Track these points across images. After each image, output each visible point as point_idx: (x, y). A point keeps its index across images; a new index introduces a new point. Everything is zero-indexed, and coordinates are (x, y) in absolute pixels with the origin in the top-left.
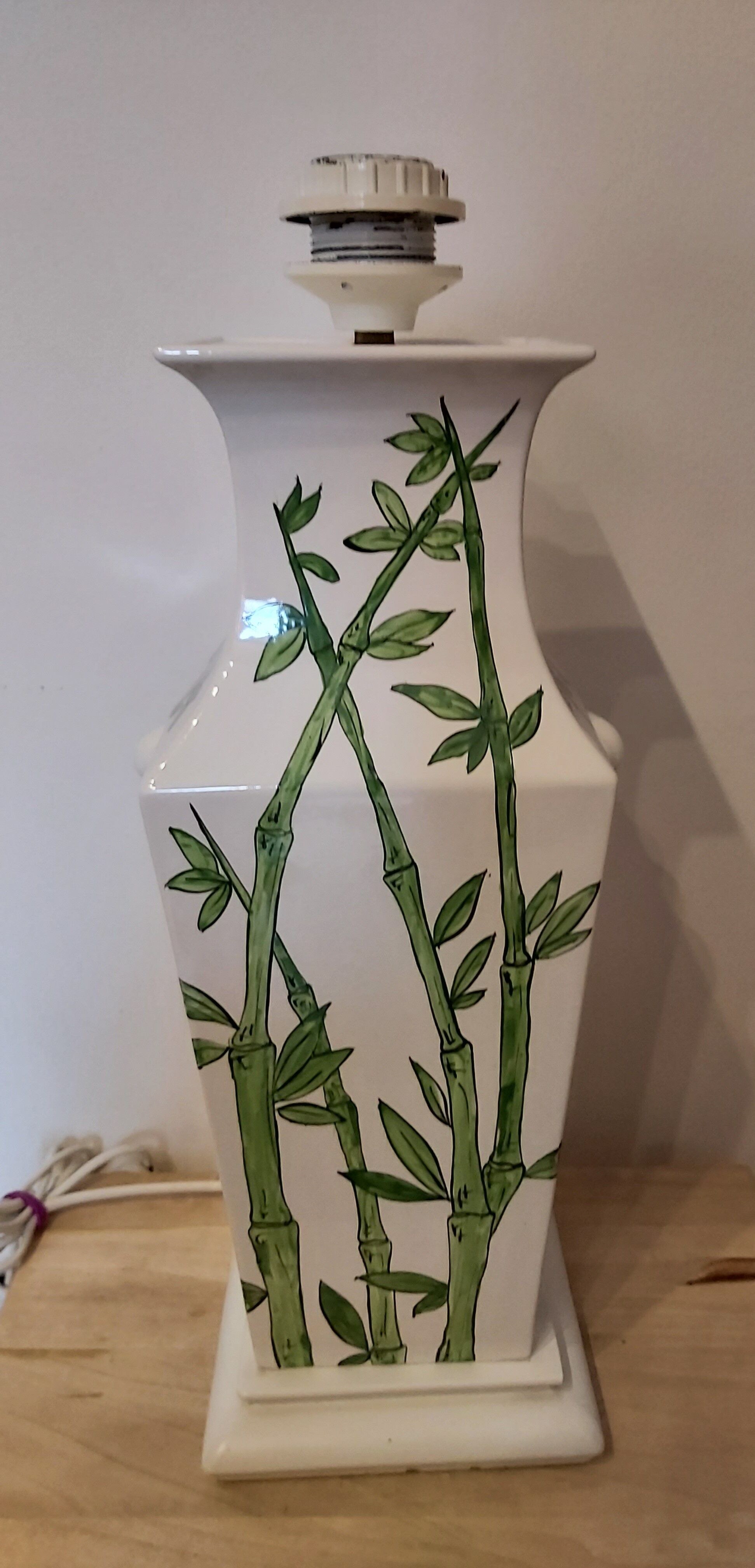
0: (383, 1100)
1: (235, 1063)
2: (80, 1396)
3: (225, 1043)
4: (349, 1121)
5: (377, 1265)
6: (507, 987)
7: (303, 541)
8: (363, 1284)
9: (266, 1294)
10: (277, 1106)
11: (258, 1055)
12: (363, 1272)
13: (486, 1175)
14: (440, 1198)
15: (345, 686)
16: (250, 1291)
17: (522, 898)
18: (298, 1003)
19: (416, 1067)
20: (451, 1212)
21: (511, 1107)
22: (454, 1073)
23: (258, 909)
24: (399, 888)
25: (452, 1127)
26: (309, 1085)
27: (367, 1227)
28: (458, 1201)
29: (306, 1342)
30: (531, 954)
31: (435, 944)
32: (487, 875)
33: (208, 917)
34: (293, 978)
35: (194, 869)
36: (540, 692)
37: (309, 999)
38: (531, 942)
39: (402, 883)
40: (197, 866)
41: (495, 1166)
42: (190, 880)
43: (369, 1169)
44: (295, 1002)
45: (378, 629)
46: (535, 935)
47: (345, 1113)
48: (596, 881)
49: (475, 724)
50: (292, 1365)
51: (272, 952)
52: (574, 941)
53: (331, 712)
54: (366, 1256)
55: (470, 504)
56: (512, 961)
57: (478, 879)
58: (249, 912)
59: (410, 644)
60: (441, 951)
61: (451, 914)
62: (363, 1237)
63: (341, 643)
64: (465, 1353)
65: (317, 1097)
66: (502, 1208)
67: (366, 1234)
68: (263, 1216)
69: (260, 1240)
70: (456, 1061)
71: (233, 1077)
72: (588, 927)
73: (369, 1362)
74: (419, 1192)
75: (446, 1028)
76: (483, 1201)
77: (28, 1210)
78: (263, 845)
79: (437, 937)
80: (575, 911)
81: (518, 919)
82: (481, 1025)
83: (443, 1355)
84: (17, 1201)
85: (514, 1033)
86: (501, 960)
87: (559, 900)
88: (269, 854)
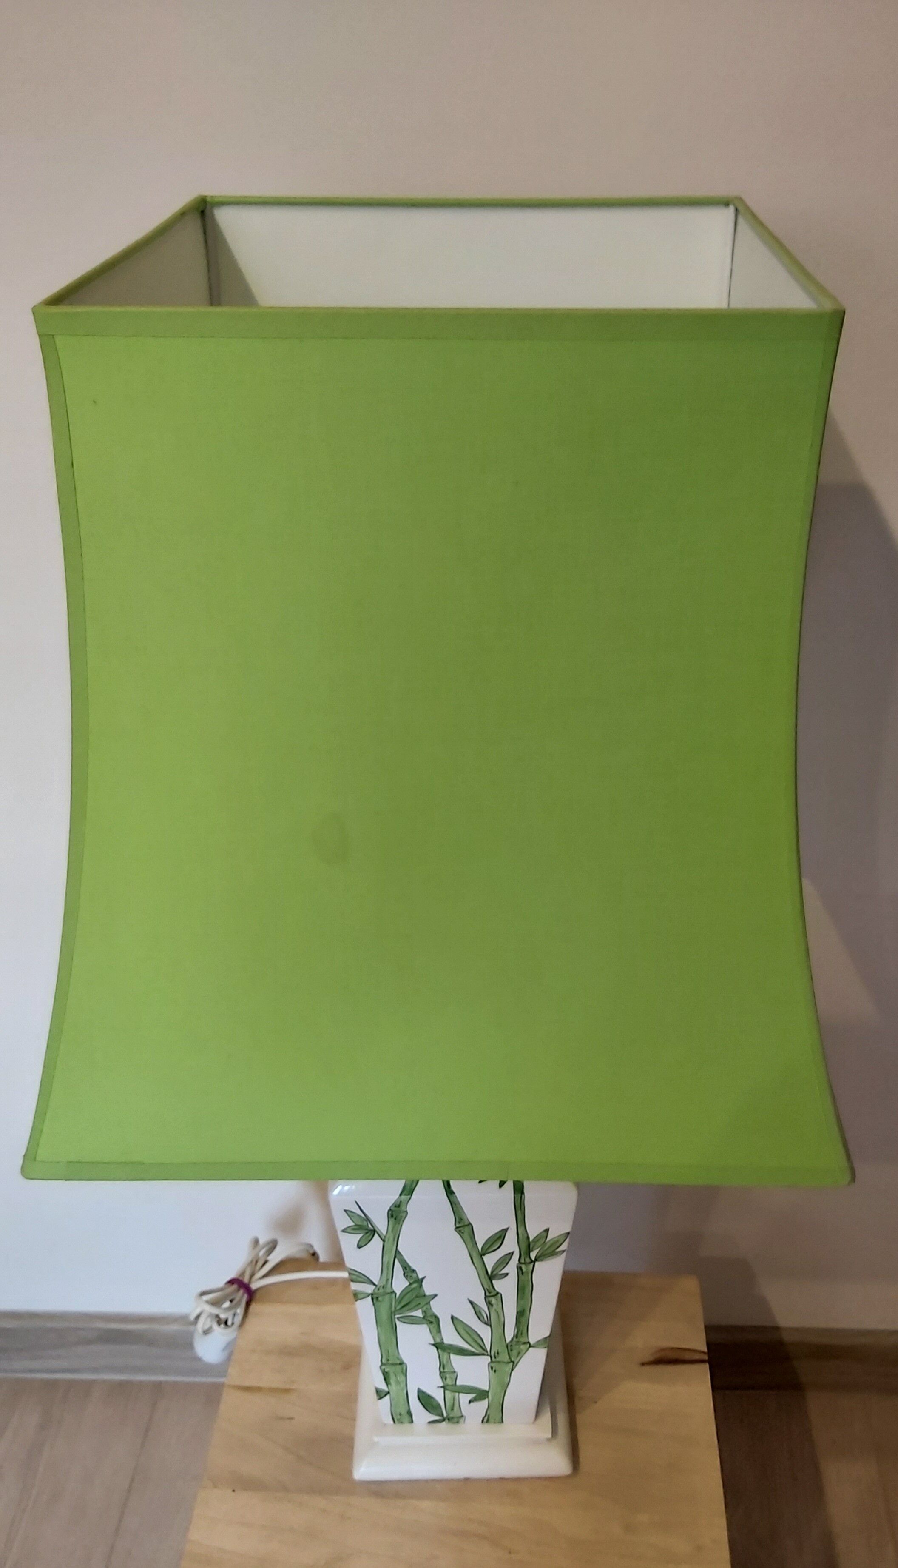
1: (375, 1300)
2: (282, 1418)
3: (370, 1292)
4: (435, 1322)
5: (449, 1382)
6: (520, 1272)
8: (442, 1390)
9: (389, 1393)
10: (397, 1316)
11: (387, 1297)
12: (442, 1384)
13: (509, 1347)
14: (483, 1355)
16: (380, 1391)
17: (528, 1238)
18: (409, 1276)
19: (472, 1303)
20: (489, 1360)
21: (524, 1320)
22: (492, 1305)
24: (463, 1233)
25: (491, 1326)
26: (414, 1308)
27: (444, 1366)
28: (494, 1358)
30: (533, 1259)
31: (482, 1255)
32: (509, 1230)
33: (362, 1244)
34: (406, 1267)
35: (356, 1225)
37: (414, 1275)
38: (533, 1255)
39: (464, 1231)
40: (357, 1223)
41: (514, 1343)
42: (355, 1230)
44: (407, 1276)
46: (537, 1251)
47: (433, 1320)
48: (568, 1231)
50: (402, 1423)
51: (395, 1257)
52: (557, 1255)
54: (443, 1378)
56: (522, 1261)
58: (384, 1241)
60: (485, 1258)
61: (491, 1243)
62: (442, 1370)
64: (498, 1420)
66: (518, 1360)
67: (444, 1368)
70: (493, 1300)
71: (374, 1304)
72: (564, 1249)
73: (444, 1423)
74: (473, 1352)
75: (488, 1288)
76: (508, 1357)
77: (241, 1291)
78: (392, 1216)
79: (483, 1252)
80: (558, 1243)
81: (526, 1246)
82: (507, 1287)
83: (486, 1420)
84: (235, 1286)
85: (524, 1290)
86: (517, 1262)
87: (548, 1239)
88: (395, 1219)
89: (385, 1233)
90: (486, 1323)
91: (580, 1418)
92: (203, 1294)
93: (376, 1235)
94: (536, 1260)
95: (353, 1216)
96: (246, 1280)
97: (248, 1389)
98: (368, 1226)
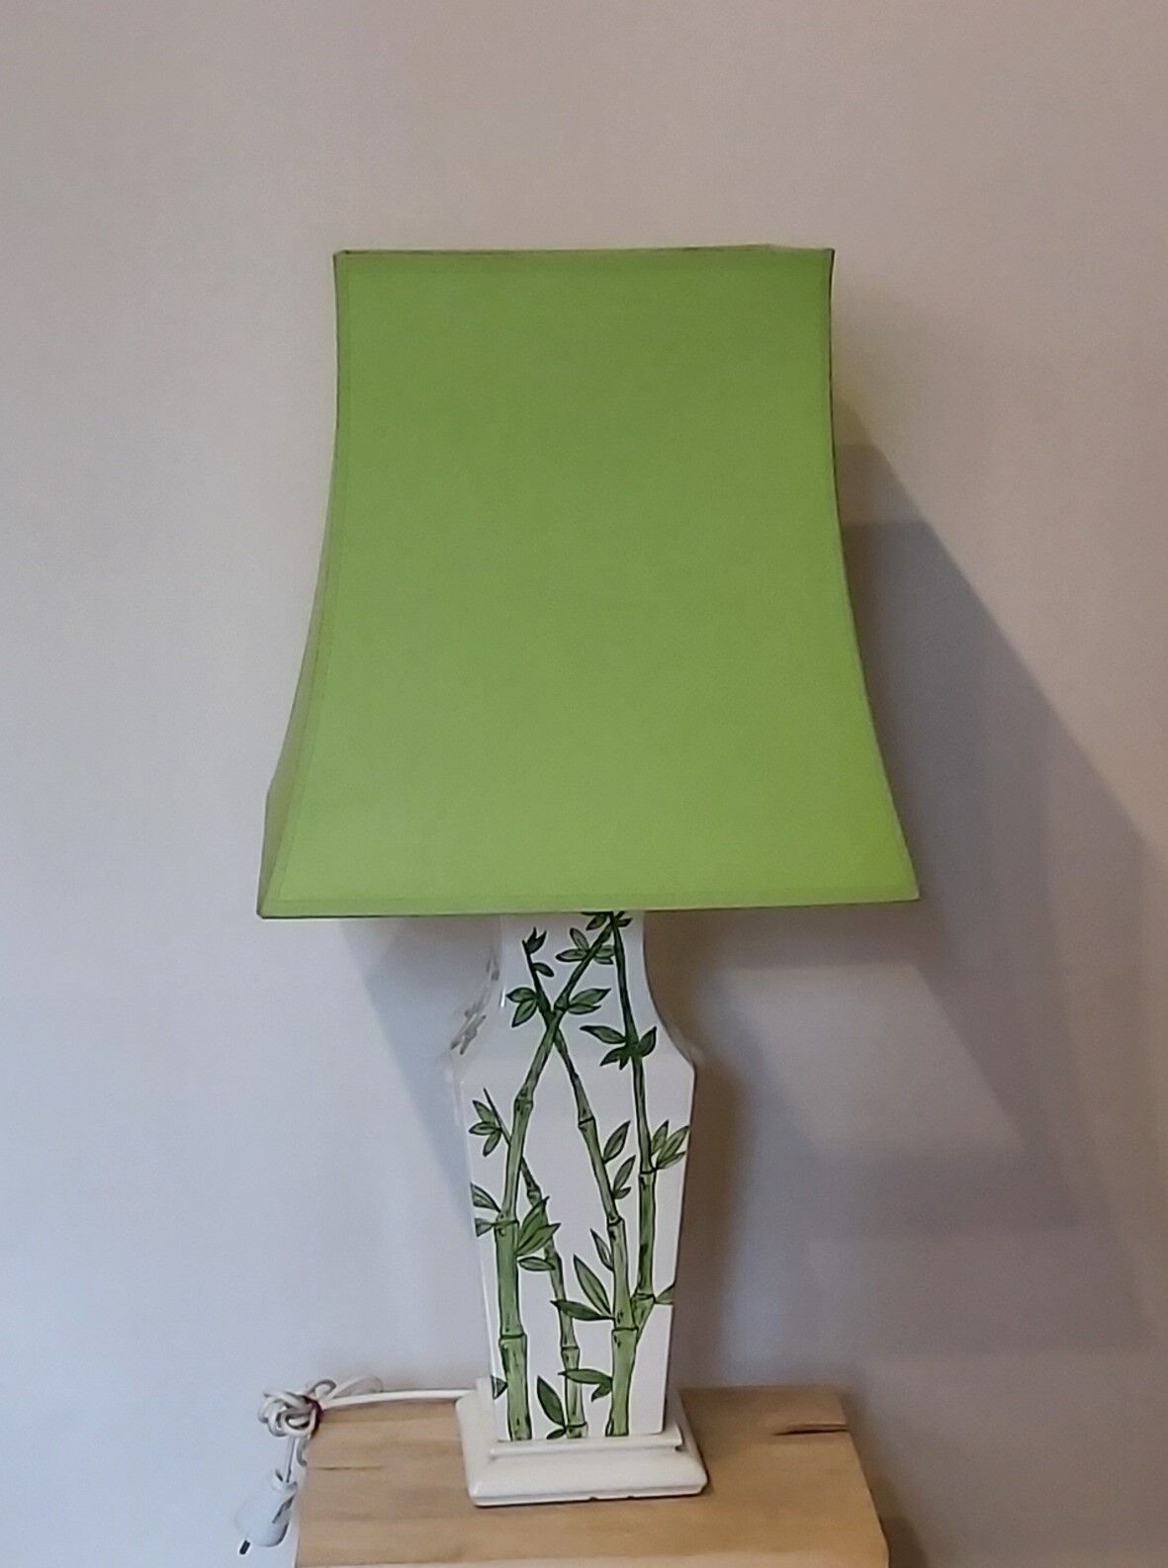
0: (576, 1255)
1: (498, 1233)
3: (493, 1220)
4: (557, 1268)
5: (572, 1364)
6: (642, 1186)
7: (535, 958)
8: (563, 1377)
9: (506, 1386)
11: (510, 1228)
12: (564, 1369)
13: (633, 1304)
14: (608, 1318)
15: (557, 1027)
16: (498, 1383)
17: (649, 1135)
18: (533, 1197)
19: (595, 1235)
20: (613, 1327)
21: (646, 1259)
22: (615, 1237)
23: (514, 1143)
24: (586, 1130)
25: (614, 1270)
26: (536, 1246)
27: (566, 1338)
28: (618, 1320)
29: (528, 1420)
30: (655, 1166)
31: (604, 1162)
32: (630, 1124)
33: (488, 1149)
34: (530, 1182)
35: (484, 1122)
36: (655, 1029)
37: (538, 1195)
38: (655, 1159)
39: (588, 1128)
40: (486, 1120)
41: (638, 1296)
42: (481, 1128)
44: (531, 1196)
45: (574, 999)
46: (658, 1154)
47: (555, 1263)
48: (686, 1125)
49: (623, 1045)
50: (519, 1439)
51: (519, 1169)
52: (676, 1158)
53: (550, 1041)
55: (618, 938)
56: (644, 1170)
57: (626, 1125)
58: (510, 1145)
59: (589, 1006)
60: (606, 1166)
61: (612, 1145)
62: (563, 1345)
63: (555, 1005)
64: (623, 1428)
65: (540, 1254)
66: (642, 1324)
67: (566, 1343)
68: (507, 1330)
69: (505, 1347)
70: (616, 1230)
71: (496, 1241)
72: (683, 1151)
73: (565, 1436)
74: (596, 1314)
75: (610, 1210)
76: (632, 1320)
78: (518, 1109)
79: (606, 1158)
80: (677, 1142)
81: (647, 1147)
82: (628, 1208)
83: (609, 1431)
85: (647, 1213)
86: (639, 1171)
87: (668, 1136)
88: (522, 1113)
89: (511, 1131)
90: (611, 1268)
93: (502, 1136)
95: (481, 1109)
98: (494, 1123)
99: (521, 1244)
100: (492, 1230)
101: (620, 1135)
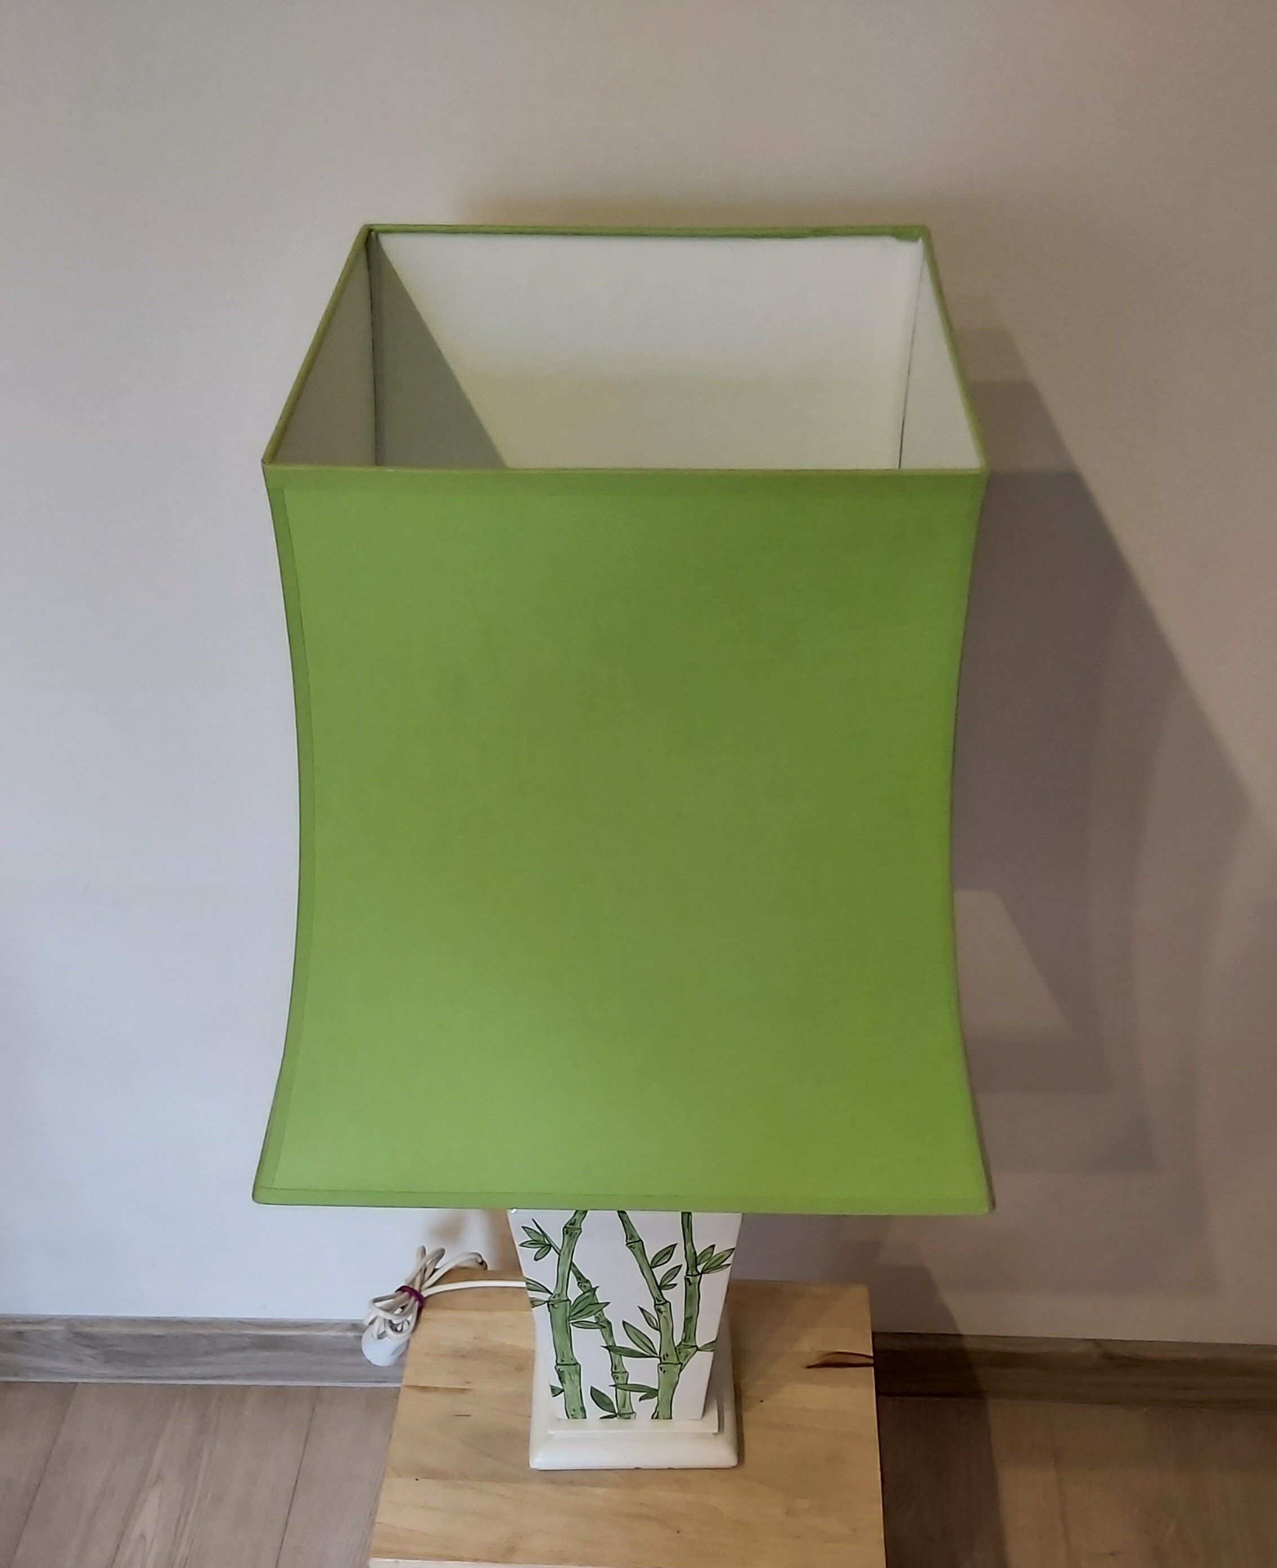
0: (625, 1320)
1: (551, 1306)
2: (459, 1415)
3: (546, 1300)
4: (607, 1329)
5: (620, 1381)
6: (688, 1283)
8: (614, 1388)
9: (563, 1391)
10: (571, 1322)
11: (562, 1304)
12: (614, 1383)
13: (677, 1350)
14: (654, 1357)
16: (555, 1389)
17: (695, 1253)
18: (583, 1286)
19: (642, 1310)
20: (659, 1362)
21: (691, 1326)
22: (661, 1312)
23: (564, 1254)
24: (634, 1248)
25: (660, 1331)
26: (588, 1315)
27: (615, 1367)
28: (663, 1359)
29: (583, 1409)
30: (700, 1271)
32: (677, 1246)
33: (539, 1257)
34: (580, 1277)
37: (588, 1285)
38: (700, 1268)
39: (635, 1246)
40: (535, 1238)
41: (682, 1346)
42: (532, 1244)
43: (617, 1345)
44: (581, 1286)
46: (702, 1265)
47: (605, 1325)
48: (732, 1247)
50: (576, 1417)
51: (570, 1269)
52: (721, 1268)
54: (615, 1378)
56: (690, 1273)
58: (559, 1255)
60: (653, 1270)
61: (660, 1257)
62: (614, 1370)
64: (668, 1415)
65: (592, 1319)
66: (686, 1361)
67: (615, 1369)
68: (563, 1361)
69: (561, 1370)
70: (662, 1308)
71: (549, 1311)
72: (729, 1262)
73: (616, 1418)
74: (643, 1354)
75: (657, 1296)
76: (676, 1359)
77: (413, 1298)
78: (567, 1233)
79: (653, 1266)
80: (722, 1257)
81: (693, 1260)
82: (675, 1296)
83: (656, 1416)
84: (406, 1293)
85: (692, 1299)
86: (685, 1274)
87: (714, 1254)
88: (570, 1236)
89: (560, 1248)
90: (657, 1329)
91: (747, 1416)
92: (376, 1301)
93: (552, 1249)
94: (703, 1272)
95: (530, 1233)
96: (416, 1288)
97: (424, 1389)
98: (545, 1242)
99: (572, 1314)
100: (546, 1304)
101: (669, 1251)
